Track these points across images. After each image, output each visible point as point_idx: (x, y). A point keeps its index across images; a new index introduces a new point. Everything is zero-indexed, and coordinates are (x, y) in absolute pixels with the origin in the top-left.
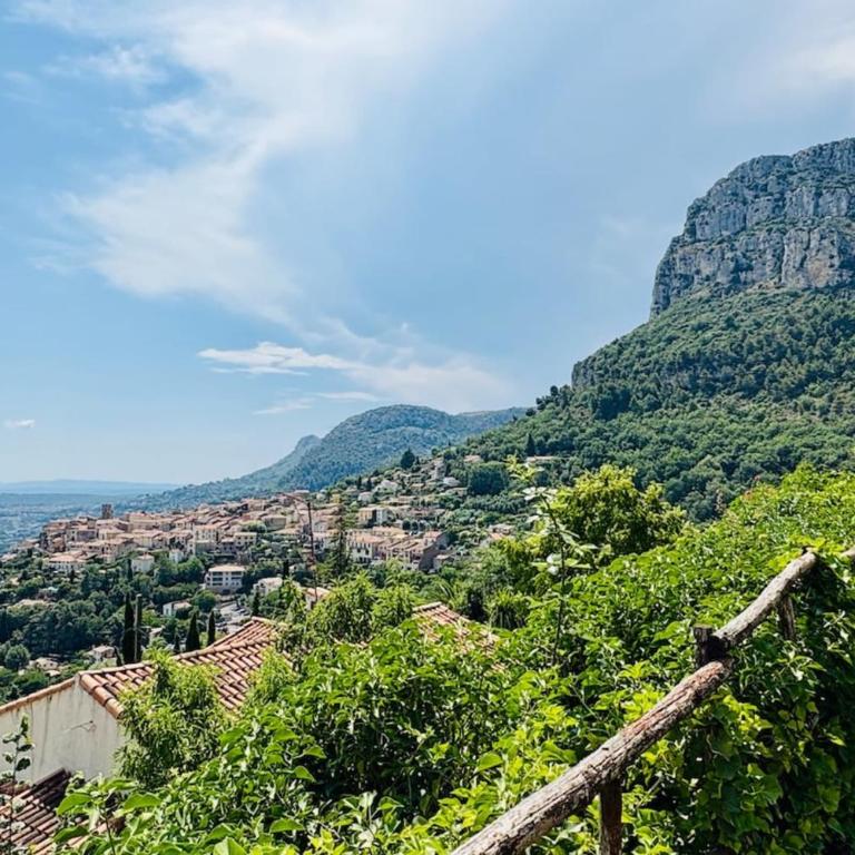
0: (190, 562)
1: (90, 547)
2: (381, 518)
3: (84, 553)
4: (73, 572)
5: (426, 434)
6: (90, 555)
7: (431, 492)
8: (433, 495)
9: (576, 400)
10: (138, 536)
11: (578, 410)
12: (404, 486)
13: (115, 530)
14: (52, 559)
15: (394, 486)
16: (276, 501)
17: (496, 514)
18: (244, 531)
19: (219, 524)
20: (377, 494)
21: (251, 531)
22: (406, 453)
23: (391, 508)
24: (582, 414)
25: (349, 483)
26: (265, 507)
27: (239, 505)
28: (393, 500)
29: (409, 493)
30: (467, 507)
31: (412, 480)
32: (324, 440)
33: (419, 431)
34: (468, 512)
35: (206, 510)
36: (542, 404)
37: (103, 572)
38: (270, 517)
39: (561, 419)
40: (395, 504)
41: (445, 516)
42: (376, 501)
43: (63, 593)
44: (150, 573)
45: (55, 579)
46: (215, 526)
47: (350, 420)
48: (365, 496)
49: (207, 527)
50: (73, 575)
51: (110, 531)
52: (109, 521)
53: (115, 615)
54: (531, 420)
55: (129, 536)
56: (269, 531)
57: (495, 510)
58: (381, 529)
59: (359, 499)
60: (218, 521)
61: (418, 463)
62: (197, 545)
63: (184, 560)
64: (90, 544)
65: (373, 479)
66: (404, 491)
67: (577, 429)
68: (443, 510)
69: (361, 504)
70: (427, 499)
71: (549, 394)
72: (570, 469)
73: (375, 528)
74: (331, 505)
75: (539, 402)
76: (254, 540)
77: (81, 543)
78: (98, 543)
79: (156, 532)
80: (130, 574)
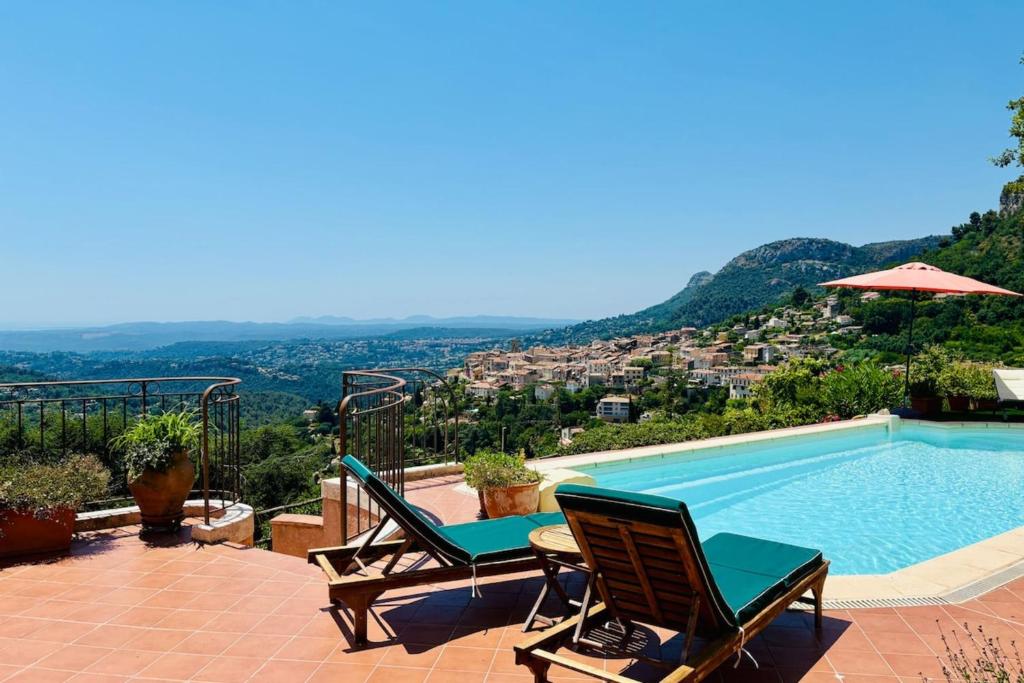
0: (584, 393)
1: (502, 377)
2: (767, 356)
3: (497, 381)
4: (489, 397)
5: (825, 268)
6: (503, 383)
7: (821, 331)
8: (825, 333)
9: (1002, 228)
10: (541, 368)
11: (1004, 239)
12: (793, 324)
13: (522, 362)
14: (474, 386)
15: (784, 323)
16: (664, 338)
17: (895, 355)
18: (632, 365)
19: (610, 359)
20: (765, 332)
21: (639, 366)
22: (798, 290)
23: (779, 346)
24: (1010, 243)
25: (737, 321)
26: (653, 344)
27: (628, 341)
28: (781, 337)
29: (798, 331)
30: (862, 347)
31: (803, 317)
32: (716, 277)
33: (818, 263)
34: (862, 352)
35: (599, 346)
36: (958, 233)
37: (513, 398)
38: (657, 353)
39: (982, 250)
40: (782, 343)
41: (836, 356)
42: (763, 339)
43: (482, 414)
44: (551, 401)
45: (475, 403)
46: (605, 361)
47: (743, 255)
48: (751, 334)
49: (598, 361)
50: (489, 400)
51: (517, 363)
52: (517, 354)
53: (522, 435)
54: (945, 252)
55: (534, 368)
56: (656, 367)
57: (893, 350)
58: (767, 367)
59: (746, 337)
60: (609, 356)
61: (810, 300)
62: (591, 378)
63: (579, 391)
64: (502, 374)
65: (761, 317)
66: (794, 329)
67: (1000, 261)
68: (835, 350)
69: (747, 342)
70: (817, 337)
71: (968, 221)
72: (989, 306)
73: (760, 367)
74: (717, 342)
75: (955, 230)
76: (642, 374)
77: (495, 373)
78: (509, 372)
79: (556, 364)
80: (534, 400)
